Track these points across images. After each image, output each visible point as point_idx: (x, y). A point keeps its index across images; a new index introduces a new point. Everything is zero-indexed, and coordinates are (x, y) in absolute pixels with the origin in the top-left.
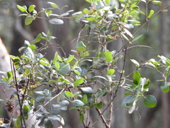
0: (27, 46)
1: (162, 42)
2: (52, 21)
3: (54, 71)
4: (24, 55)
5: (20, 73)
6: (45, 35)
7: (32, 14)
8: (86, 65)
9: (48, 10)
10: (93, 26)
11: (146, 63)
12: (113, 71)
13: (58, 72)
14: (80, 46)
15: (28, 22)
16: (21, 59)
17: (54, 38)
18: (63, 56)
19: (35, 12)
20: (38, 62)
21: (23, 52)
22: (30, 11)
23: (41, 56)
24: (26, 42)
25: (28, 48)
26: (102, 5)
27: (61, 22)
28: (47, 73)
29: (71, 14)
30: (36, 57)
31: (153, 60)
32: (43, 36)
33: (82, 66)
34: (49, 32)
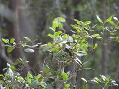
0: (8, 67)
1: (103, 67)
2: (26, 50)
3: (27, 85)
4: (6, 73)
5: (3, 86)
6: (21, 60)
7: (12, 45)
8: (50, 81)
9: (24, 43)
10: (55, 54)
11: (92, 81)
12: (68, 85)
13: (30, 85)
14: (45, 68)
15: (9, 51)
16: (4, 76)
17: (27, 62)
18: (33, 74)
19: (14, 43)
20: (16, 78)
21: (6, 71)
22: (11, 43)
23: (19, 74)
24: (8, 65)
25: (9, 69)
26: (62, 40)
27: (33, 51)
28: (22, 86)
29: (39, 45)
30: (15, 75)
31: (96, 78)
32: (20, 60)
33: (47, 82)
34: (24, 58)
